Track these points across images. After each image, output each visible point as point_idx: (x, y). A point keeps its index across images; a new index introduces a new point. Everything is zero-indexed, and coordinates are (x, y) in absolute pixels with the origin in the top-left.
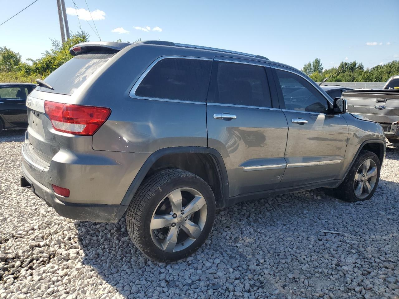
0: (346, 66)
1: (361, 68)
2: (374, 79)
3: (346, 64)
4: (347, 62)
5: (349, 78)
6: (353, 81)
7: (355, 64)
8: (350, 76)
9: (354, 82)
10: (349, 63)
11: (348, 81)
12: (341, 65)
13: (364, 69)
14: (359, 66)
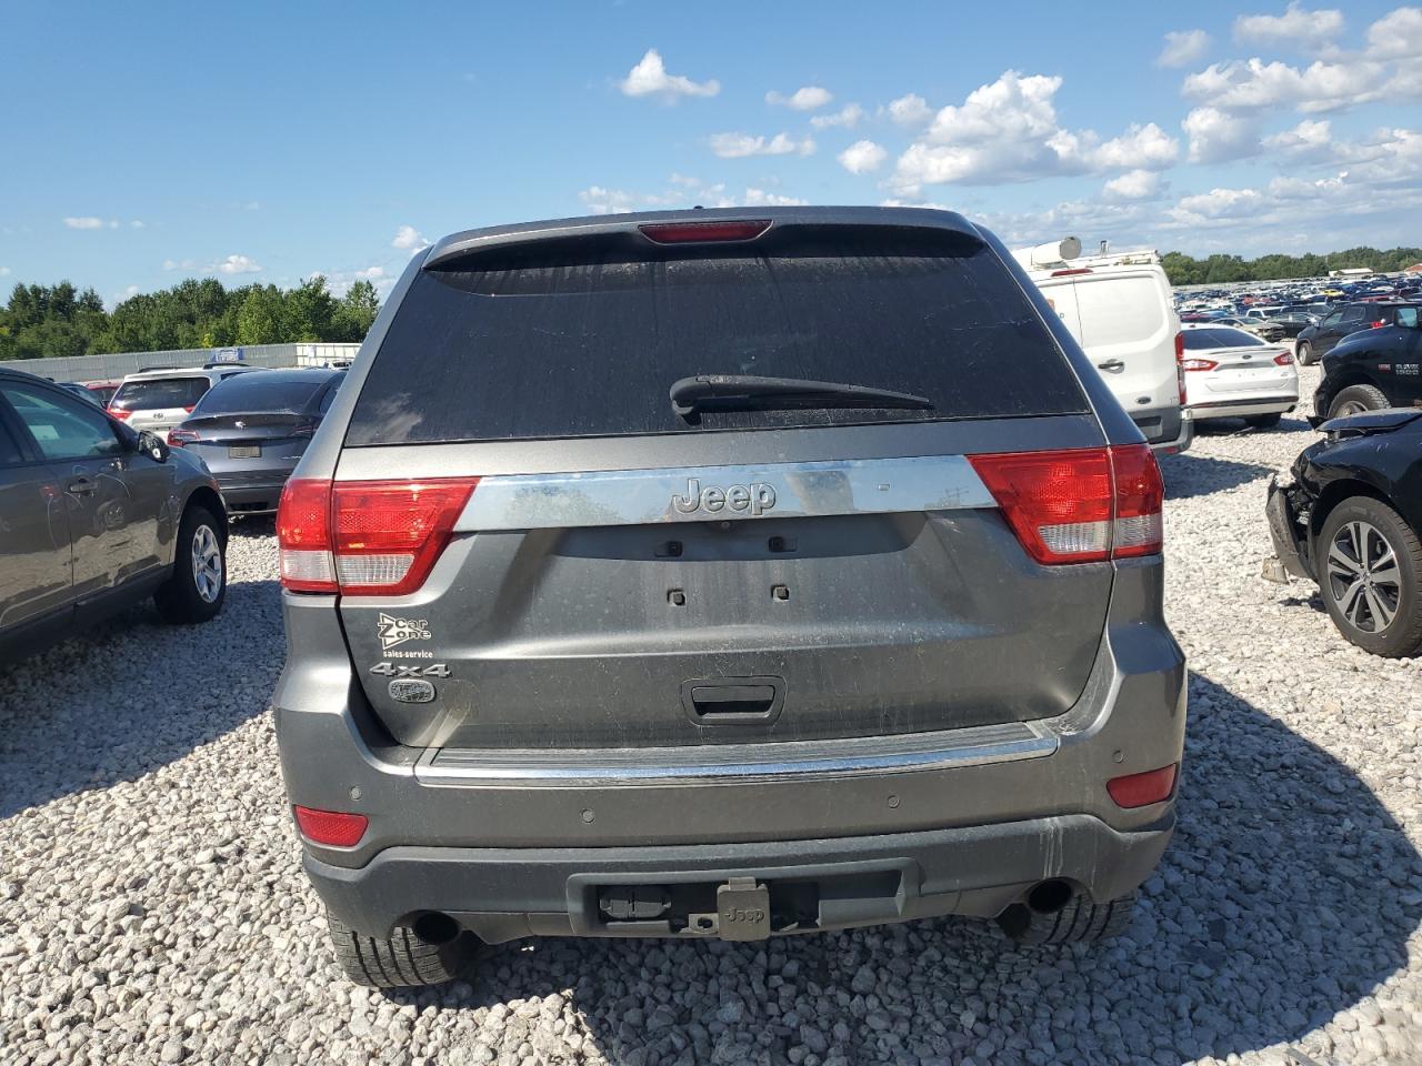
0: (37, 297)
1: (93, 304)
2: (155, 343)
3: (36, 291)
4: (39, 285)
5: (66, 340)
6: (82, 354)
7: (67, 292)
8: (68, 335)
9: (87, 356)
10: (48, 287)
11: (63, 353)
12: (16, 294)
13: (104, 307)
14: (82, 299)
